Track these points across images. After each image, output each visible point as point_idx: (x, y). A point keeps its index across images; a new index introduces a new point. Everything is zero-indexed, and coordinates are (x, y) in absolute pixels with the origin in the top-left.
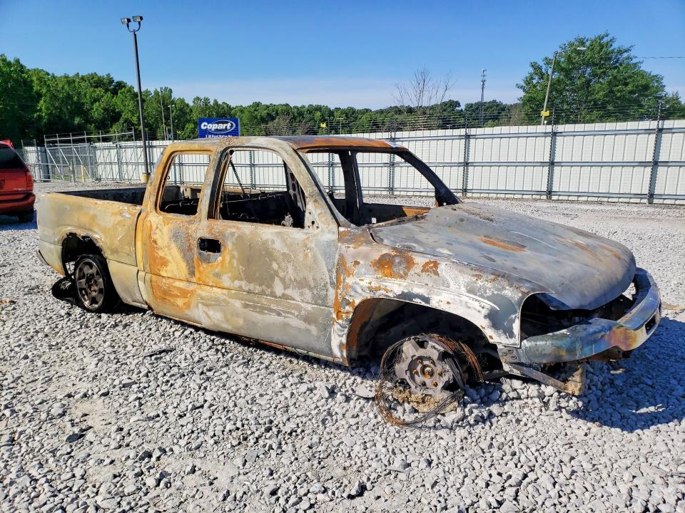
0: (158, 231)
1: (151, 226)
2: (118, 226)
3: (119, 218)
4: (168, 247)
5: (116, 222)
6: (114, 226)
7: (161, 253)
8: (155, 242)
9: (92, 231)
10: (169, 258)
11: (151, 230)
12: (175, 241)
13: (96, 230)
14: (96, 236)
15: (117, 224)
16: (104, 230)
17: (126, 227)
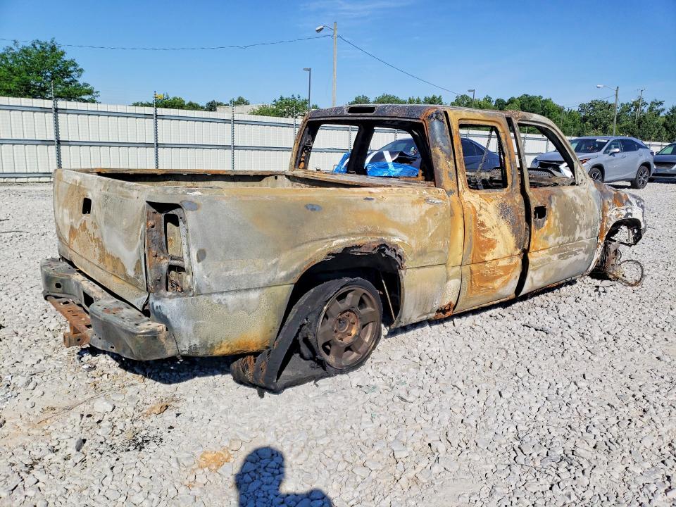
0: (482, 212)
1: (473, 207)
2: (427, 218)
3: (426, 207)
4: (498, 226)
5: (423, 213)
6: (422, 220)
7: (489, 235)
8: (482, 224)
9: (386, 234)
10: (499, 238)
11: (475, 212)
12: (504, 218)
13: (392, 231)
14: (395, 240)
15: (425, 216)
16: (405, 229)
17: (439, 217)
